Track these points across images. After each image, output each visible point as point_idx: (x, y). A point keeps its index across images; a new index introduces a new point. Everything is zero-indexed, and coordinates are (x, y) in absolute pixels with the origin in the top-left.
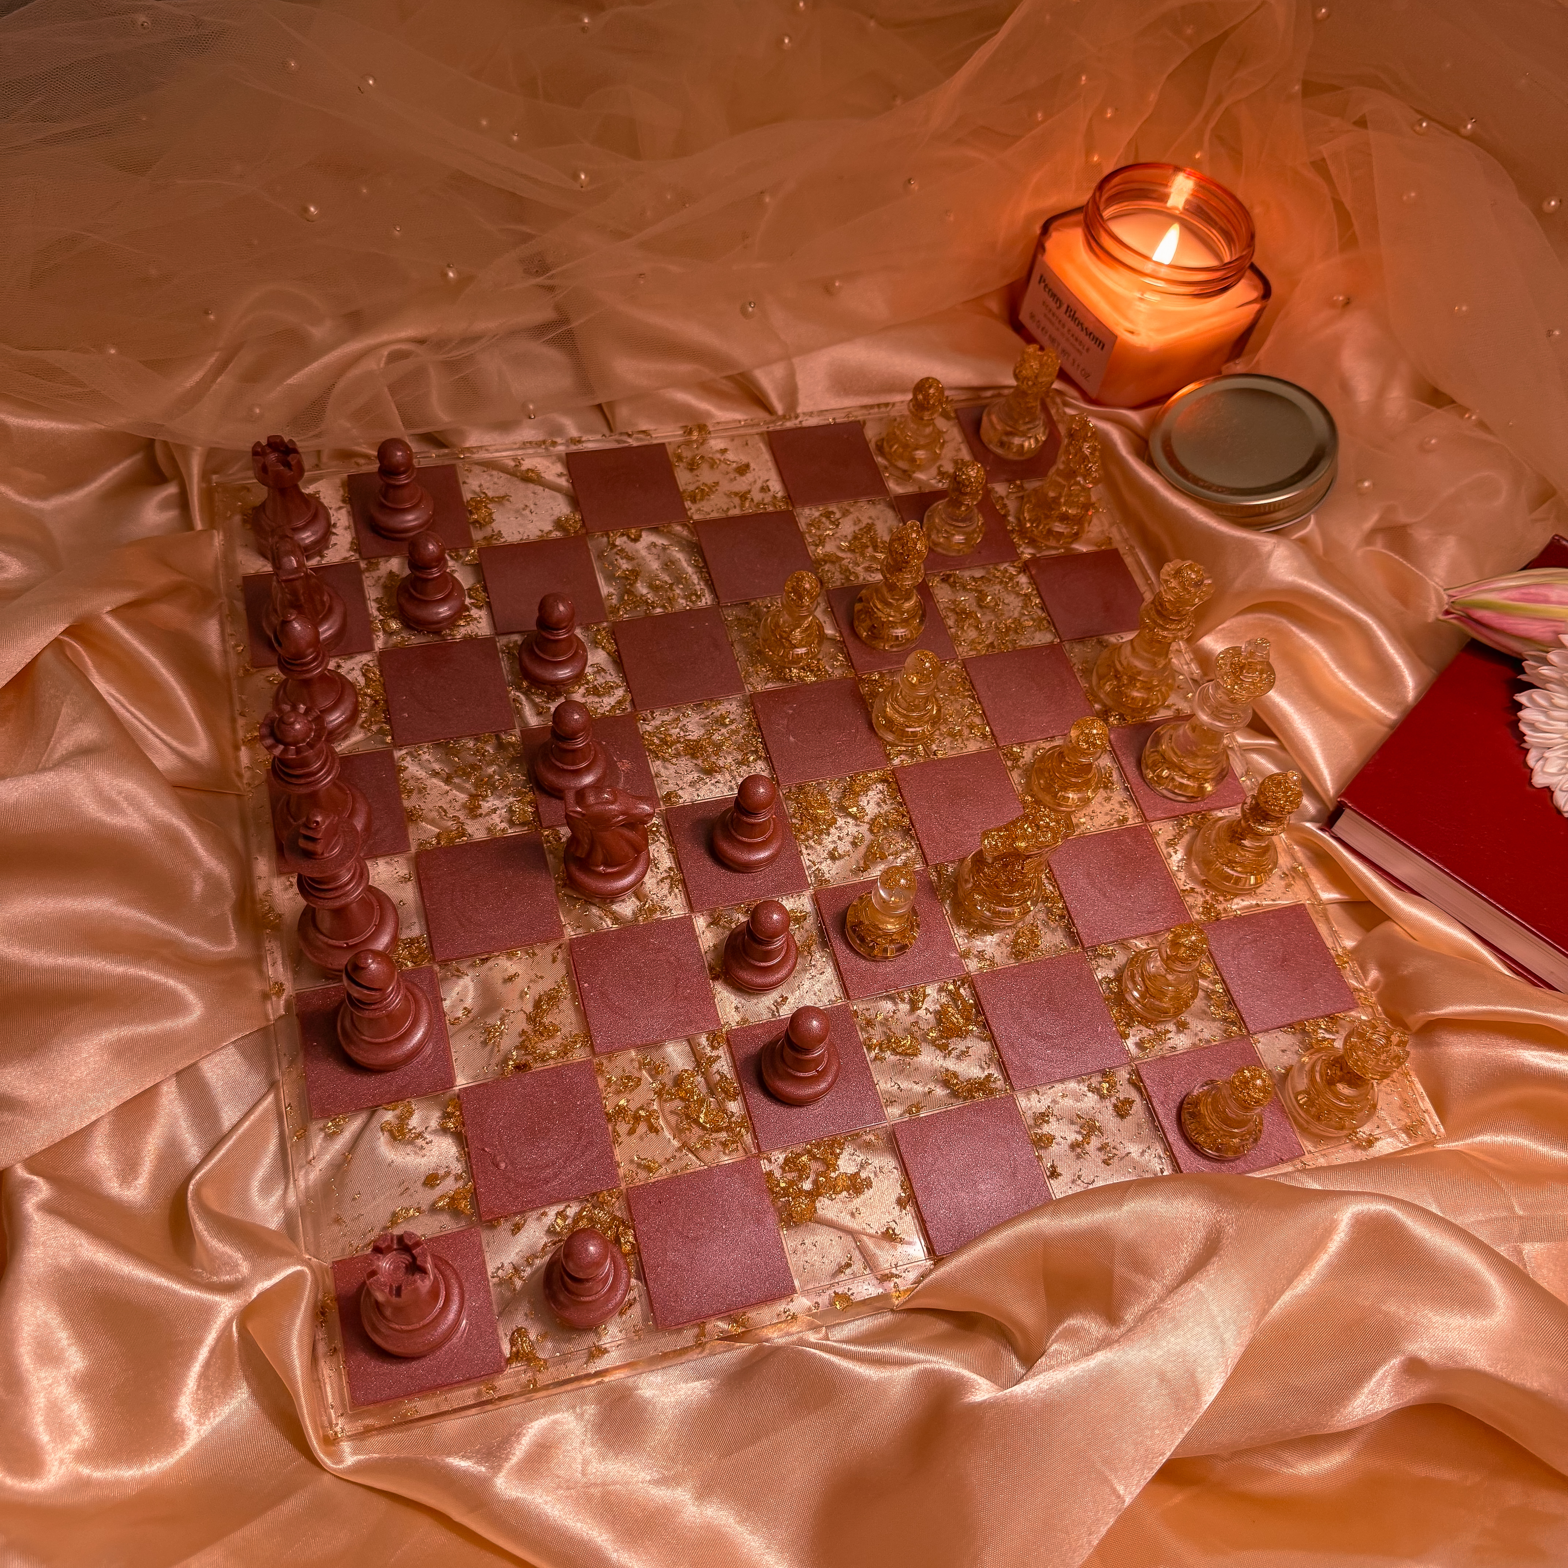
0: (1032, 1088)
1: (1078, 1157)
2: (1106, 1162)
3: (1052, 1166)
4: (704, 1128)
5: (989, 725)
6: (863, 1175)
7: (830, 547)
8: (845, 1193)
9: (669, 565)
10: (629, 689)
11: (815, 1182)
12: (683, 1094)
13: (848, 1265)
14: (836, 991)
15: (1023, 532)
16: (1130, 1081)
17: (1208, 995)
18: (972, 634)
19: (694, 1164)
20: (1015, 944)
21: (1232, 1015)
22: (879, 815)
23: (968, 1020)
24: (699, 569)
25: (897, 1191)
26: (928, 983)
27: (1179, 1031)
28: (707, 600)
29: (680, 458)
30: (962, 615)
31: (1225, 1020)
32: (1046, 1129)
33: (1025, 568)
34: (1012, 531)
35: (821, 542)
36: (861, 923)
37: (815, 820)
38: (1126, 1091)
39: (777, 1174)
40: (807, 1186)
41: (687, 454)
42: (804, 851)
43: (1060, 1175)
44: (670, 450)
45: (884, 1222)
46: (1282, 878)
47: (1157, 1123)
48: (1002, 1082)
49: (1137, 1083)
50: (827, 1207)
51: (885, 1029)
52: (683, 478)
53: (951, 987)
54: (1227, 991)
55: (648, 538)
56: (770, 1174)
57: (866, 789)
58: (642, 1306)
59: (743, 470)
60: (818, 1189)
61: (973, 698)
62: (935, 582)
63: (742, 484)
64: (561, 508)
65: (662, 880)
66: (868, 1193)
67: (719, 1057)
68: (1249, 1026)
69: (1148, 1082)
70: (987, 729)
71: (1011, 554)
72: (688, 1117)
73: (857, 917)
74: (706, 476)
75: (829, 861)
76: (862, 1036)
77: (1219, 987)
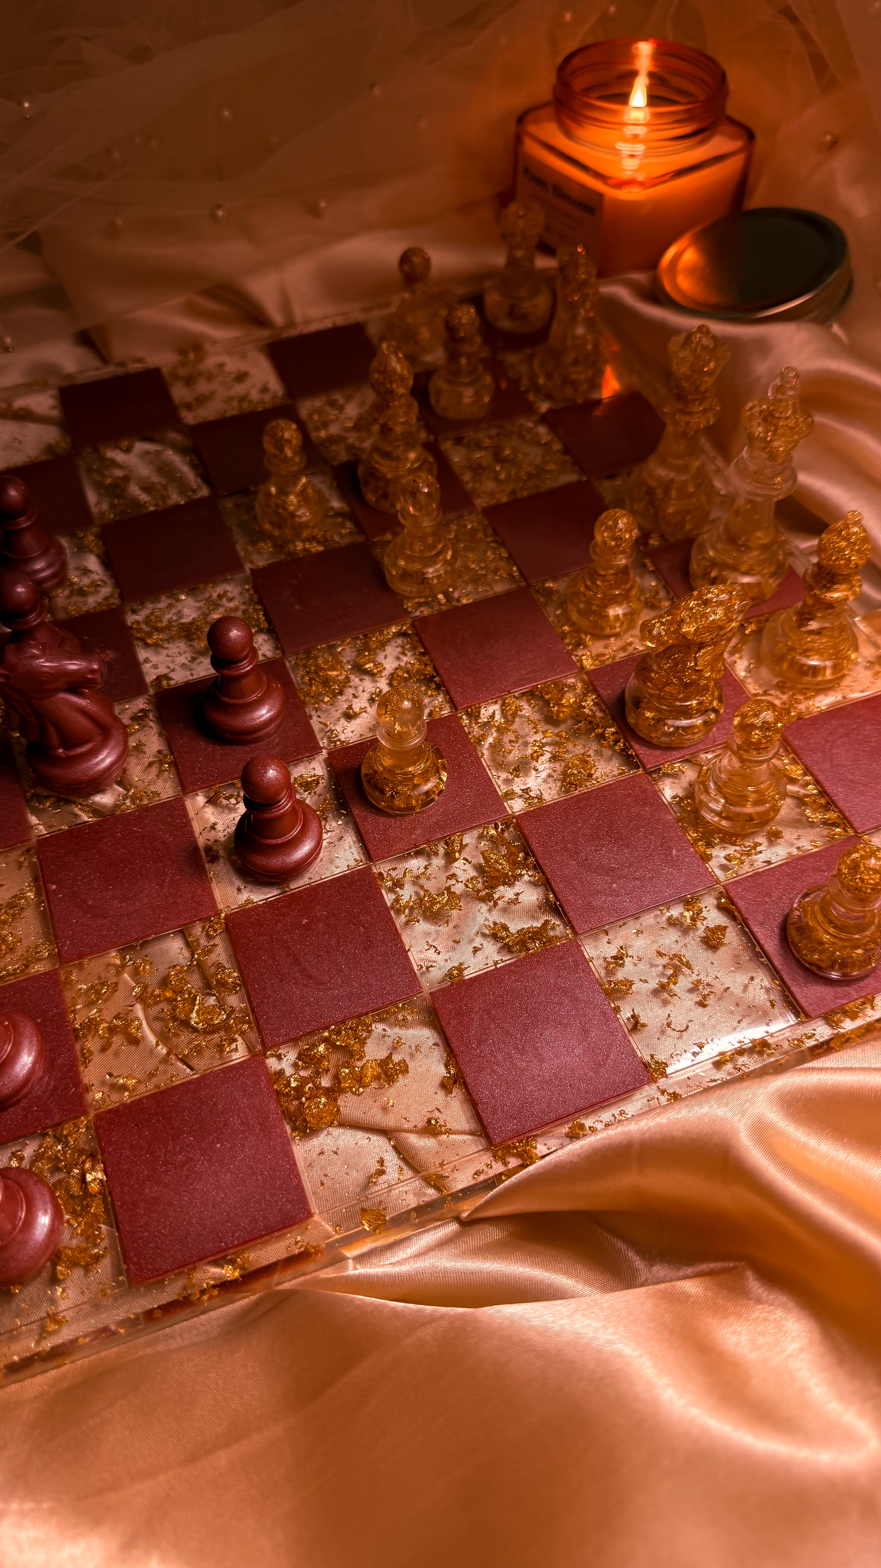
0: (600, 929)
1: (665, 1003)
2: (702, 1004)
3: (633, 1016)
4: (195, 1030)
5: (515, 564)
6: (396, 1058)
7: (334, 429)
8: (374, 1085)
9: (164, 469)
10: (118, 584)
11: (337, 1078)
12: (169, 994)
13: (381, 1172)
14: (356, 853)
15: (537, 389)
16: (720, 908)
17: (801, 801)
18: (490, 485)
19: (182, 1074)
20: (565, 774)
21: (832, 815)
22: (399, 668)
23: (515, 864)
24: (194, 466)
25: (440, 1071)
26: (464, 831)
27: (771, 843)
28: (205, 492)
29: (176, 377)
30: (478, 469)
31: (825, 823)
32: (620, 975)
33: (543, 419)
34: (527, 391)
35: (325, 425)
36: (376, 772)
37: (326, 682)
38: (713, 917)
39: (289, 1071)
40: (325, 1082)
41: (182, 372)
42: (313, 713)
43: (644, 1025)
44: (165, 371)
45: (424, 1112)
46: (867, 668)
47: (758, 949)
48: (562, 927)
49: (728, 909)
50: (349, 1105)
51: (416, 889)
52: (179, 393)
53: (492, 832)
54: (823, 793)
55: (140, 446)
56: (281, 1073)
57: (383, 645)
58: (112, 1259)
59: (241, 377)
60: (339, 1082)
61: (496, 542)
62: (447, 446)
63: (239, 389)
64: (50, 434)
65: (150, 765)
66: (402, 1081)
67: (215, 945)
68: (856, 824)
69: (741, 904)
70: (514, 569)
71: (528, 409)
72: (174, 1019)
73: (371, 767)
74: (203, 387)
75: (342, 720)
76: (389, 898)
77: (812, 789)
